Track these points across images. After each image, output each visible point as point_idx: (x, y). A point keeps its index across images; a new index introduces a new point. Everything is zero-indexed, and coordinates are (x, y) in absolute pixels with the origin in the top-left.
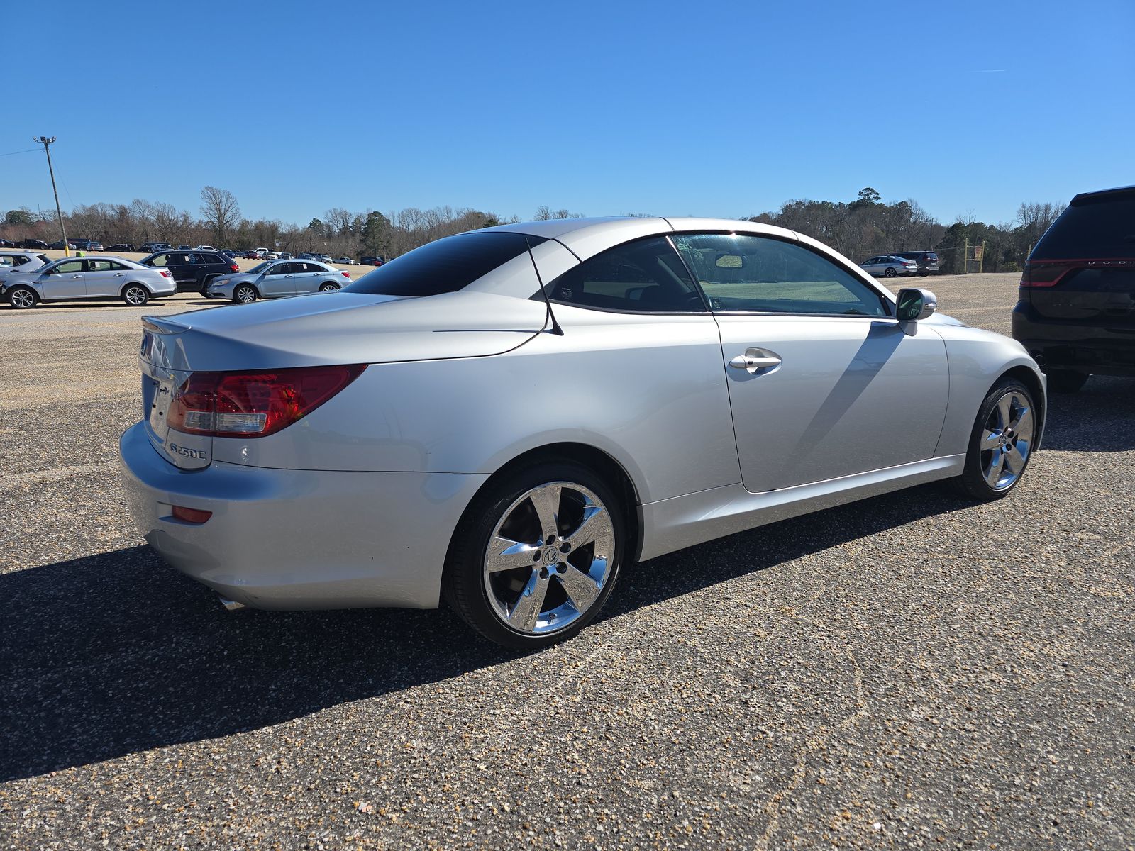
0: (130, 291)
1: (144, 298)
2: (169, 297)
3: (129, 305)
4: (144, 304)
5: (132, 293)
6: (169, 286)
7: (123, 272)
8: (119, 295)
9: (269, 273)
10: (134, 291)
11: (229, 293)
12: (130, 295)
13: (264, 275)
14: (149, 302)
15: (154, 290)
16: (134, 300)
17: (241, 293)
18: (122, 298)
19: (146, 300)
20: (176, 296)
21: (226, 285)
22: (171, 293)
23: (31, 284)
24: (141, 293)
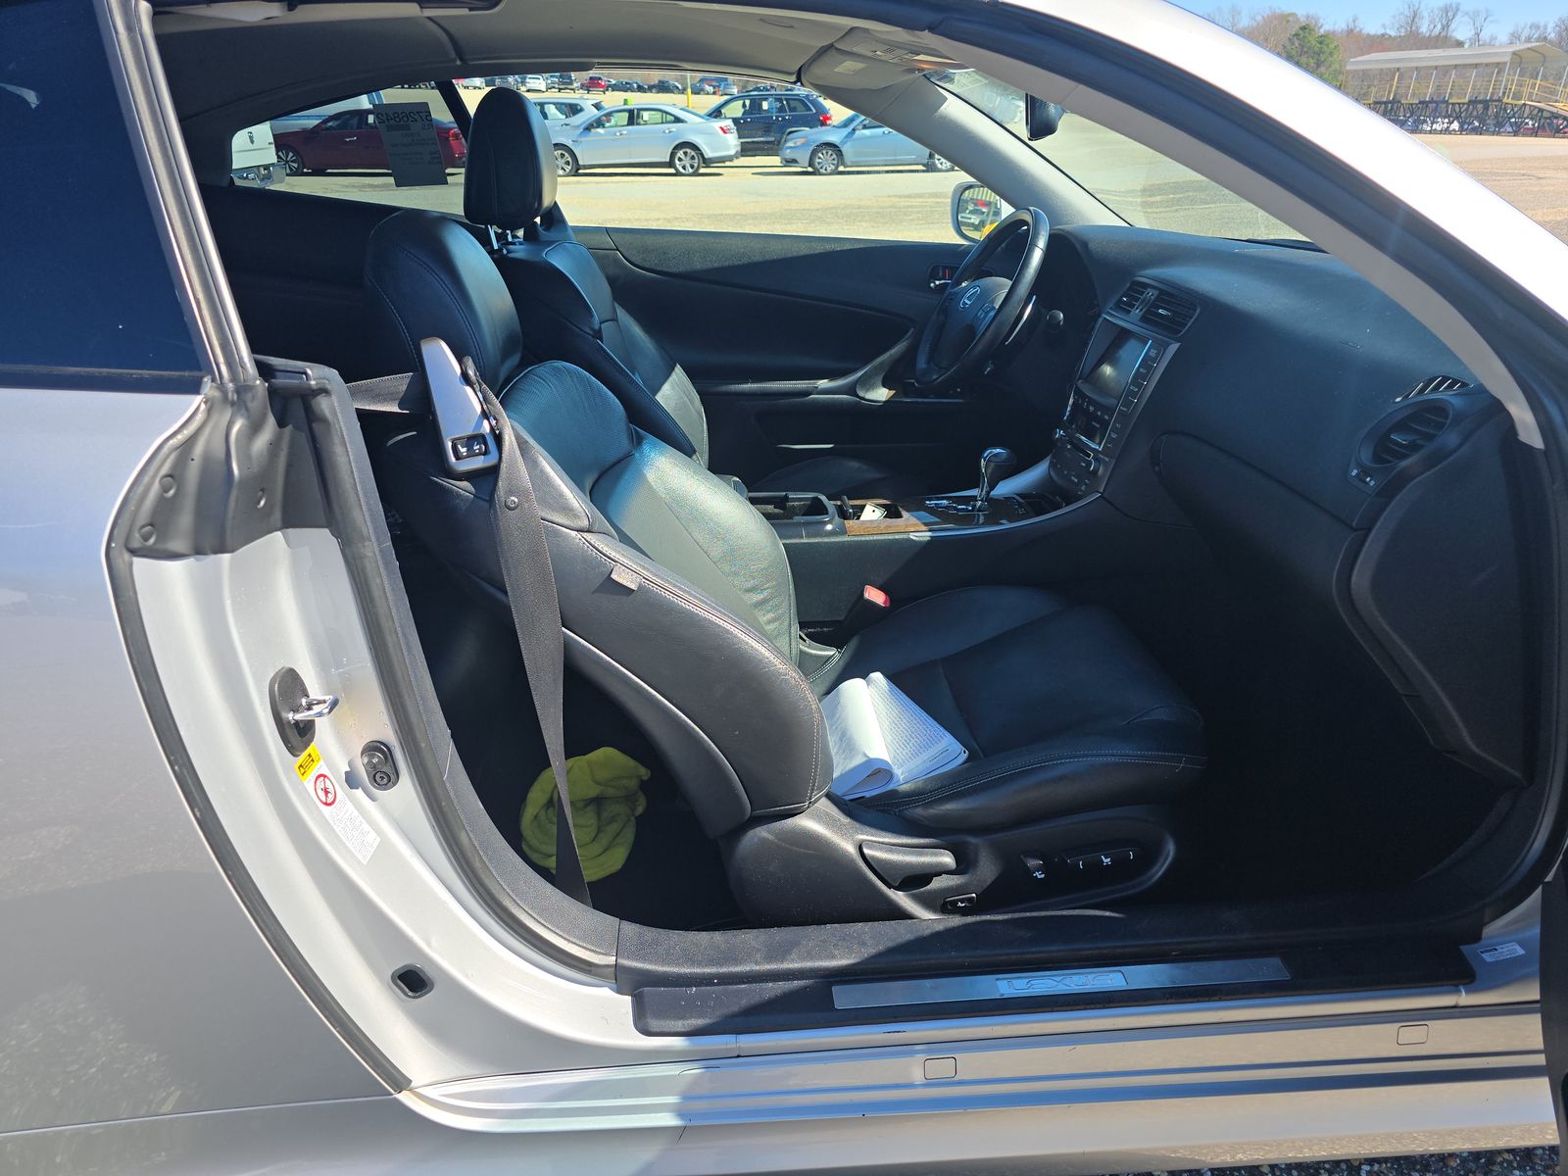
0: (680, 154)
1: (696, 165)
2: (728, 164)
3: (678, 174)
4: (696, 174)
5: (683, 157)
6: (727, 148)
7: (674, 127)
8: (668, 160)
9: (861, 127)
10: (685, 153)
11: (804, 157)
12: (680, 159)
13: (854, 130)
14: (702, 171)
15: (709, 153)
16: (684, 168)
17: (820, 158)
18: (671, 164)
19: (698, 168)
20: (736, 162)
21: (803, 144)
22: (730, 158)
23: (569, 143)
24: (693, 158)
